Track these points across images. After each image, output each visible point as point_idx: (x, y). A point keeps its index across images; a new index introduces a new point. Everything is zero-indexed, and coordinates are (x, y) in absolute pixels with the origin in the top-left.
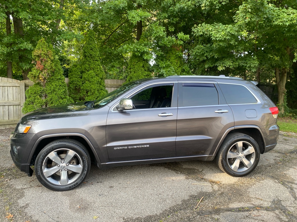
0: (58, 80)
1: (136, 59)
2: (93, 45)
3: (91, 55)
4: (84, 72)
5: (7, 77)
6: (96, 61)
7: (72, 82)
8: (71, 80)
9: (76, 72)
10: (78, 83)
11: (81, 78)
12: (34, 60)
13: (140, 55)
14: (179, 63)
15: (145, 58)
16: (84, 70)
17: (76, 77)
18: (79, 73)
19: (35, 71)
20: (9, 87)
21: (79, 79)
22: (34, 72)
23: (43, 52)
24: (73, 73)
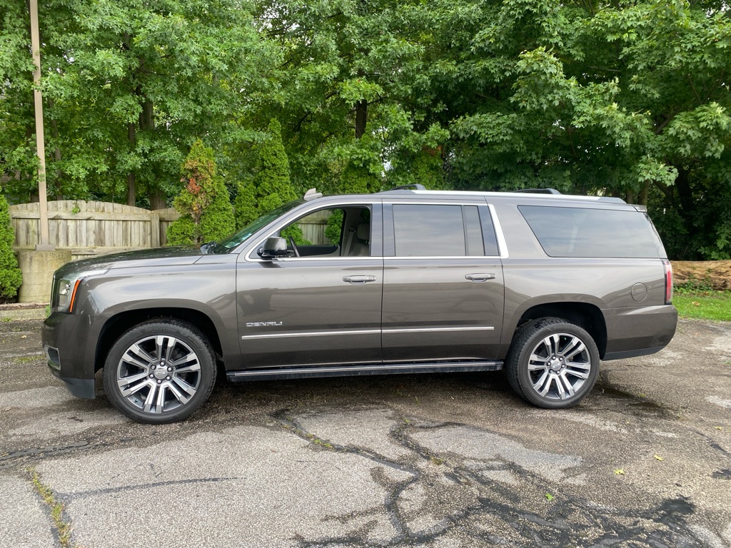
0: (220, 210)
1: (356, 173)
2: (277, 147)
3: (274, 165)
4: (263, 196)
5: (128, 204)
6: (282, 175)
7: (241, 213)
8: (239, 210)
9: (247, 195)
10: (251, 216)
11: (256, 206)
12: (185, 176)
13: (361, 165)
14: (435, 180)
15: (371, 171)
16: (261, 193)
17: (248, 206)
18: (253, 197)
19: (186, 195)
20: (133, 222)
21: (253, 209)
22: (185, 197)
23: (199, 164)
24: (242, 197)
